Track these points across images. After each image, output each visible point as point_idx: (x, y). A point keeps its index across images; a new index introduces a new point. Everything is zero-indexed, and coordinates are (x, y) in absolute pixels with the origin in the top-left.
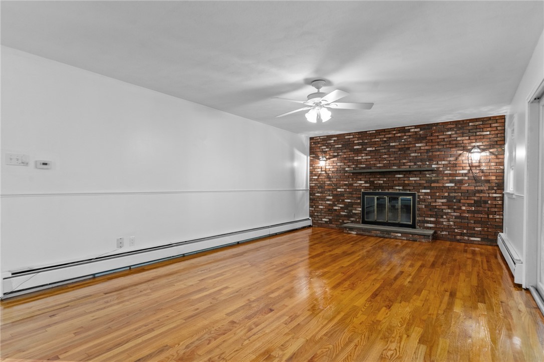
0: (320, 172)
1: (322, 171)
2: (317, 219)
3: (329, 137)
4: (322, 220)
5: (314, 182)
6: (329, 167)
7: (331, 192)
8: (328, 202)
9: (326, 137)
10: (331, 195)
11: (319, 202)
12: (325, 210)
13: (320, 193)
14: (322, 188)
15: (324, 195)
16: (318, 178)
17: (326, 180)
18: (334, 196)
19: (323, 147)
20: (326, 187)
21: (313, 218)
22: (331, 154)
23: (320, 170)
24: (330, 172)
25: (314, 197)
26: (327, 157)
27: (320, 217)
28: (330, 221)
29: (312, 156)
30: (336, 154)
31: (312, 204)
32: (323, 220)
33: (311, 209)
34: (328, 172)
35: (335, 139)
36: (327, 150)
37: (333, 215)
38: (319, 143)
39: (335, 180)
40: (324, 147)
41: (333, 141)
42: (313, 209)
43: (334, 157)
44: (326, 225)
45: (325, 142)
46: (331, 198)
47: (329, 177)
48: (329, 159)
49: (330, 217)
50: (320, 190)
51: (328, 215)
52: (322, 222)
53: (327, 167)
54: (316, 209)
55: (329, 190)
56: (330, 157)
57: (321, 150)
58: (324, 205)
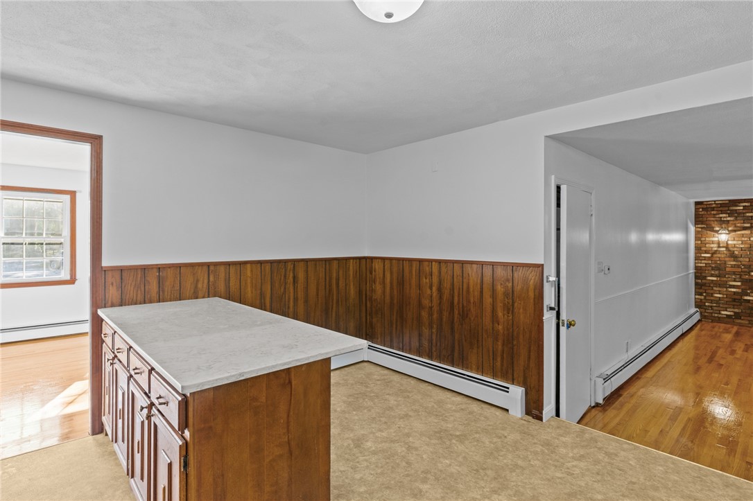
0: (715, 249)
1: (719, 247)
2: (711, 311)
3: (735, 202)
4: (720, 313)
5: (703, 262)
6: (735, 242)
7: (738, 276)
8: (733, 290)
9: (727, 202)
10: (737, 280)
11: (715, 288)
12: (725, 299)
13: (717, 276)
14: (719, 269)
15: (725, 279)
16: (712, 256)
17: (727, 259)
18: (743, 281)
19: (721, 215)
20: (728, 269)
21: (703, 310)
22: (739, 225)
23: (715, 245)
24: (735, 249)
25: (704, 281)
26: (730, 229)
27: (715, 308)
28: (737, 316)
29: (699, 226)
30: (748, 225)
31: (701, 291)
32: (723, 312)
33: (697, 297)
34: (731, 249)
35: (746, 204)
36: (729, 219)
37: (742, 307)
38: (713, 209)
39: (747, 260)
40: (724, 215)
41: (742, 208)
42: (702, 297)
43: (745, 229)
44: (726, 320)
45: (727, 208)
46: (739, 284)
47: (732, 255)
48: (735, 231)
49: (736, 310)
50: (717, 272)
51: (732, 307)
52: (720, 316)
53: (730, 242)
54: (708, 298)
55: (734, 273)
56: (735, 229)
57: (719, 219)
58: (725, 293)
